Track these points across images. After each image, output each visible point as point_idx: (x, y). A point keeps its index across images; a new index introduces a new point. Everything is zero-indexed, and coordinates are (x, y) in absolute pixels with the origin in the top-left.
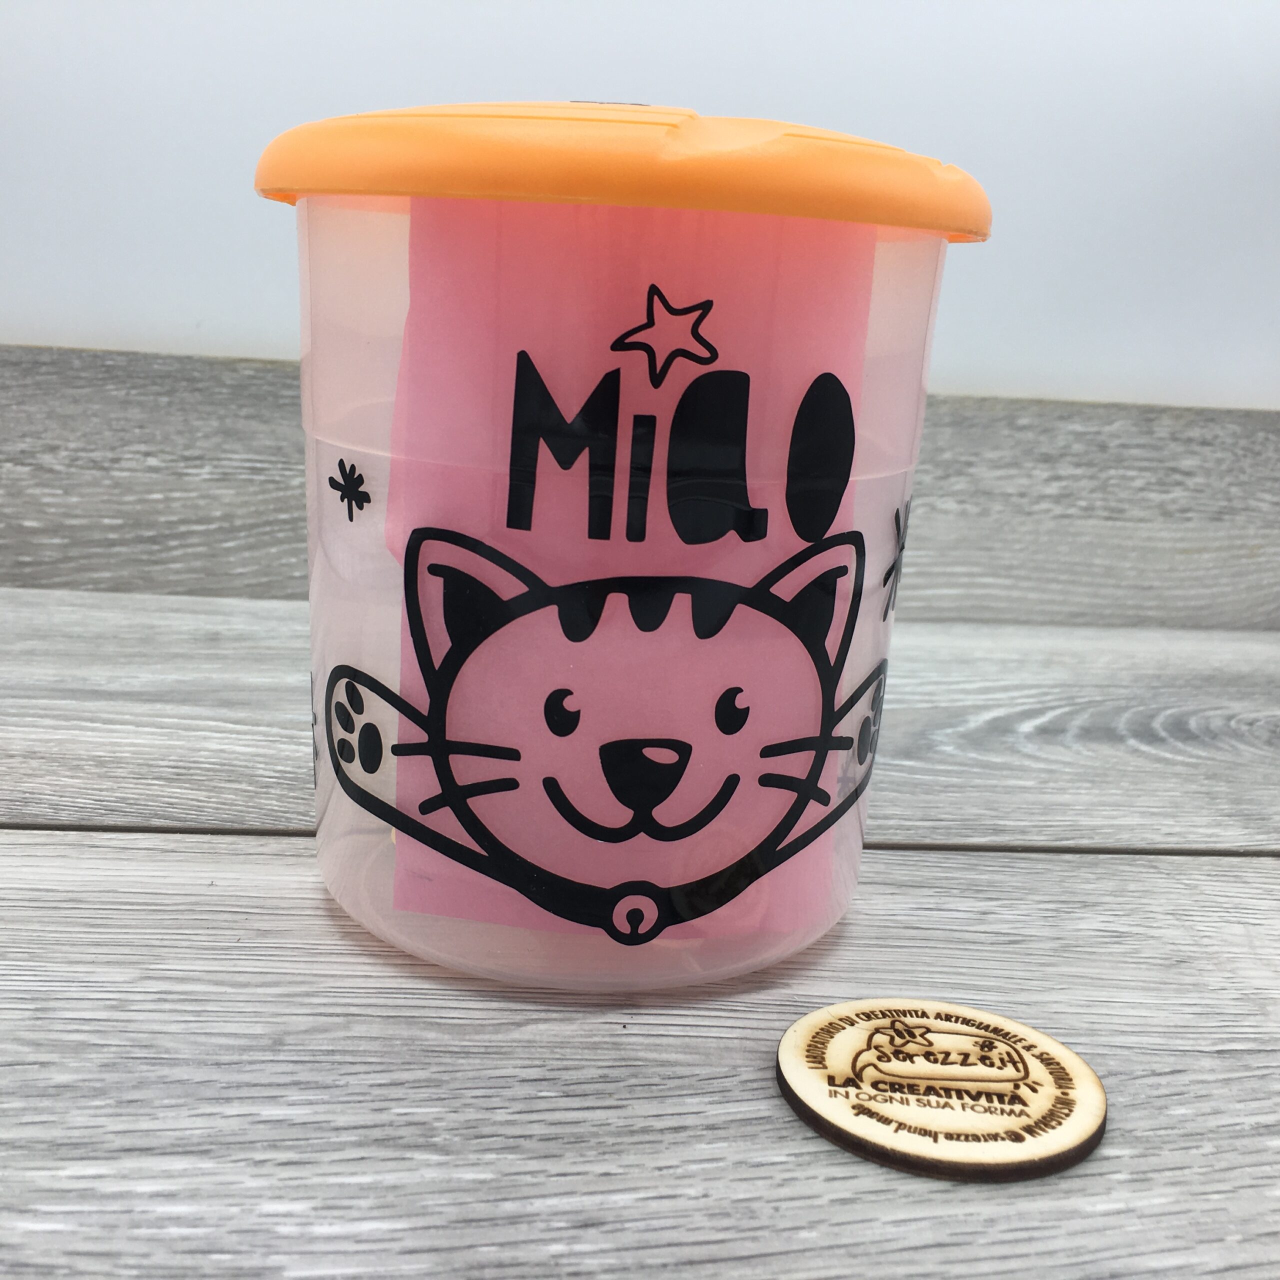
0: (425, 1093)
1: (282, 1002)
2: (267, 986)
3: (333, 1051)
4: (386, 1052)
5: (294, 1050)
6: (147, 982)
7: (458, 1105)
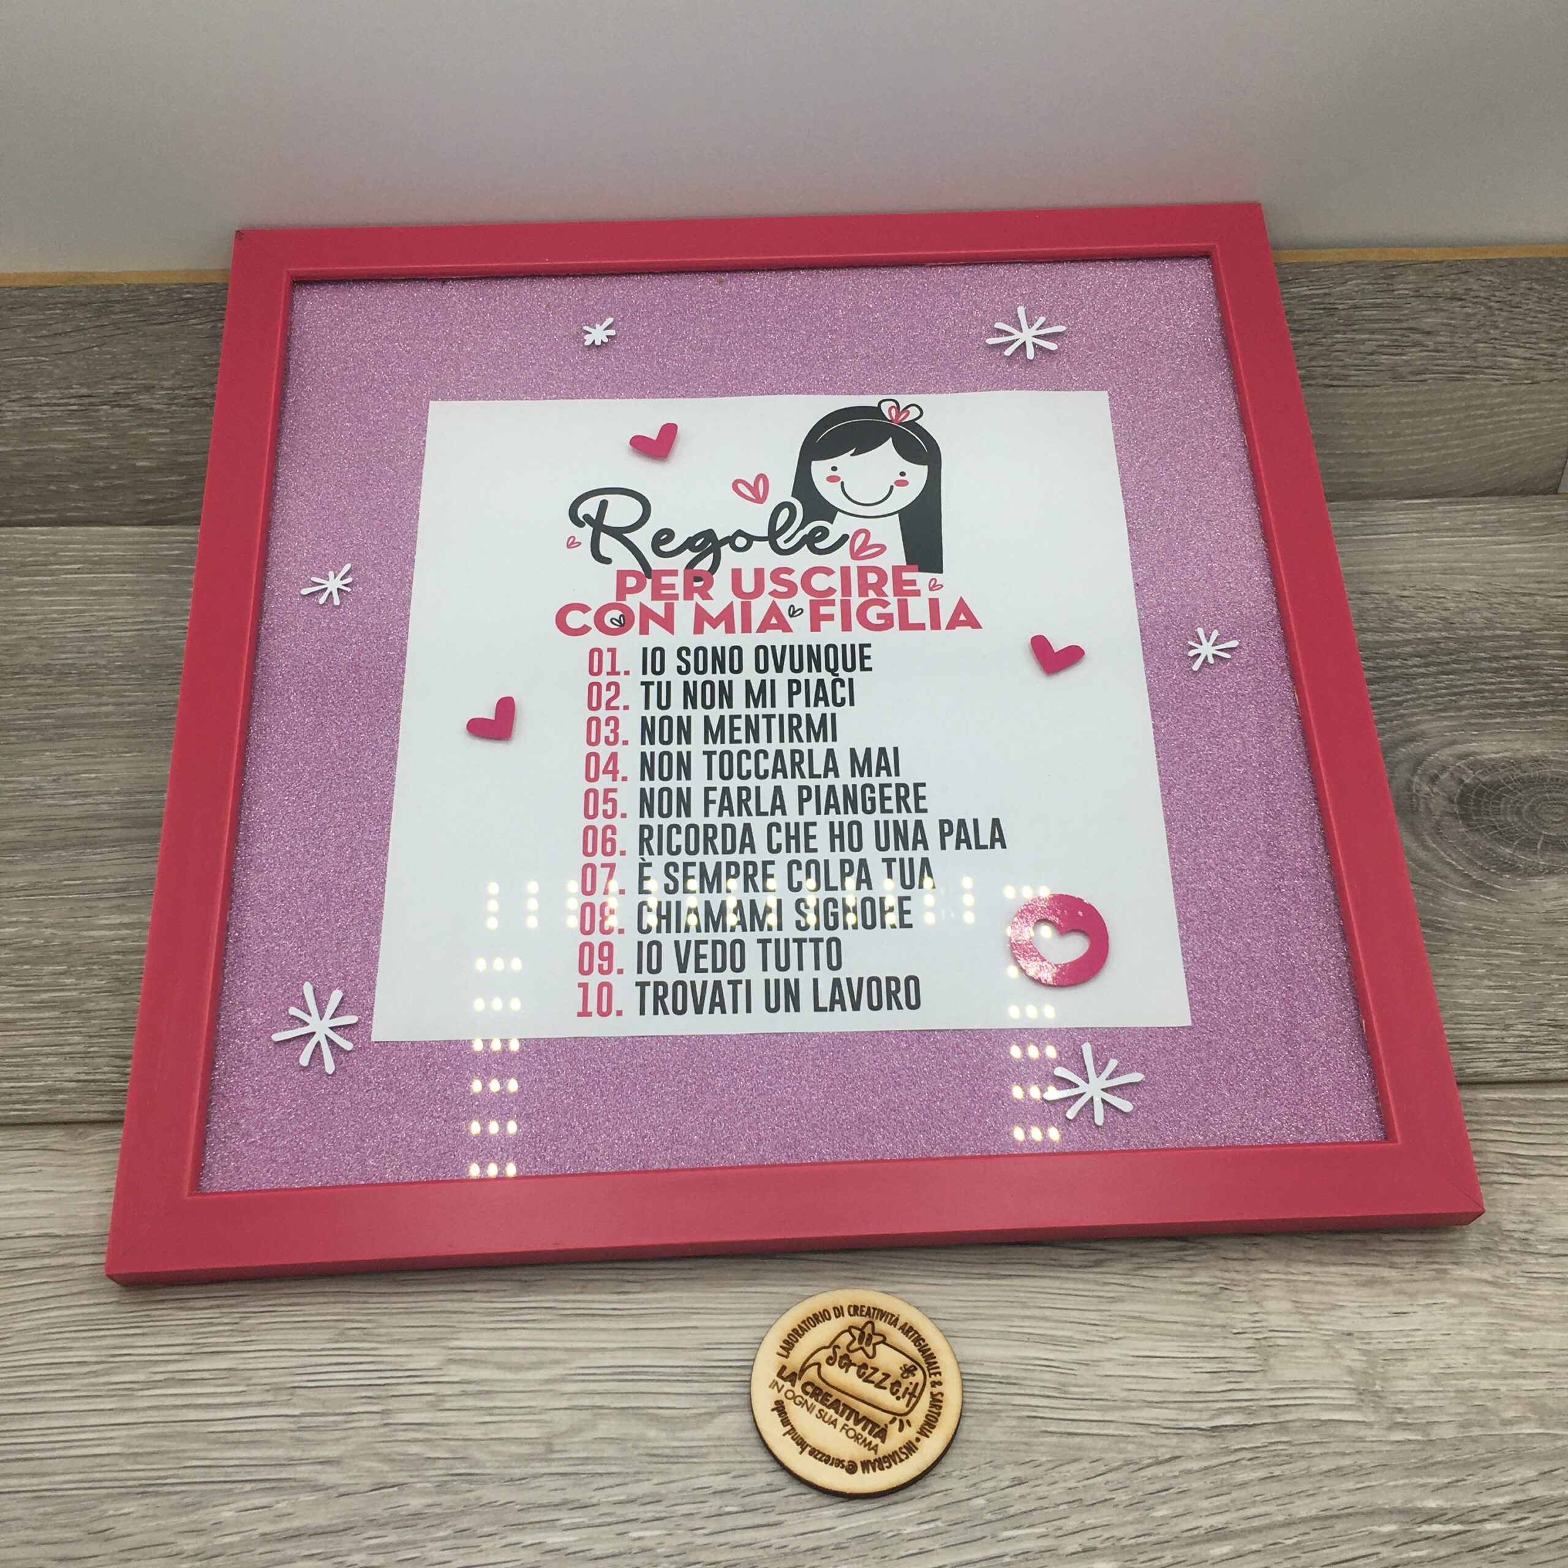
0: (650, 1511)
1: (546, 1391)
2: (535, 1369)
3: (587, 1458)
4: (621, 1458)
5: (560, 1459)
6: (451, 1367)
7: (671, 1526)
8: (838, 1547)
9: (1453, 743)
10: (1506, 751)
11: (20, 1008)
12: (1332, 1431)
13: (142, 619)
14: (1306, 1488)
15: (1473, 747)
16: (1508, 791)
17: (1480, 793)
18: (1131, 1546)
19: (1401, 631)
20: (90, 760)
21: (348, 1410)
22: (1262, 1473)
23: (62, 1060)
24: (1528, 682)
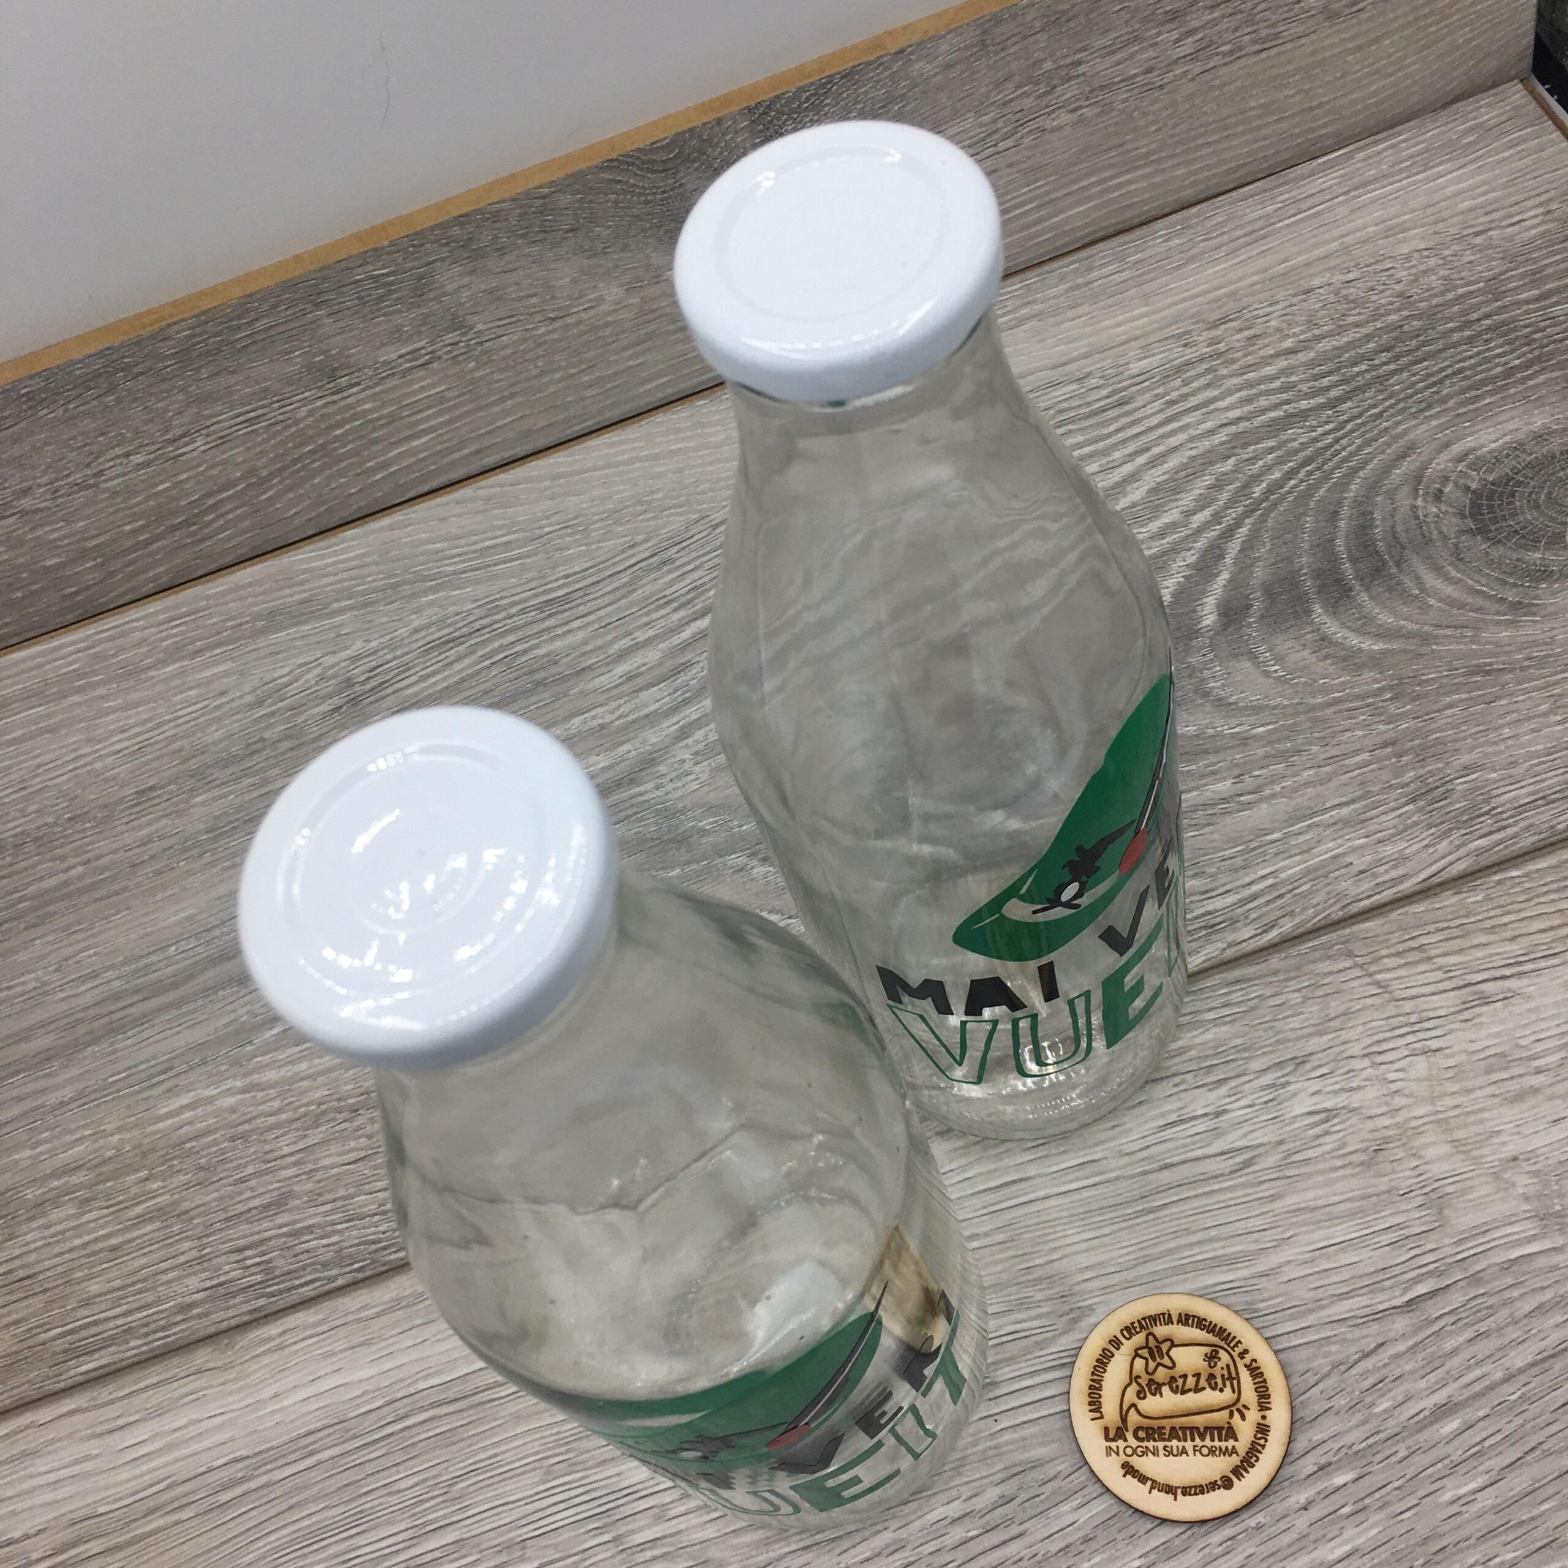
8: (1087, 1540)
9: (1447, 445)
10: (1506, 435)
11: (120, 1230)
12: (1524, 1268)
13: (71, 757)
14: (1514, 1336)
15: (1470, 442)
16: (1519, 483)
17: (1491, 496)
18: (1364, 1449)
19: (1357, 325)
20: (84, 935)
21: (581, 1548)
22: (1469, 1334)
23: (182, 1273)
24: (1510, 343)
